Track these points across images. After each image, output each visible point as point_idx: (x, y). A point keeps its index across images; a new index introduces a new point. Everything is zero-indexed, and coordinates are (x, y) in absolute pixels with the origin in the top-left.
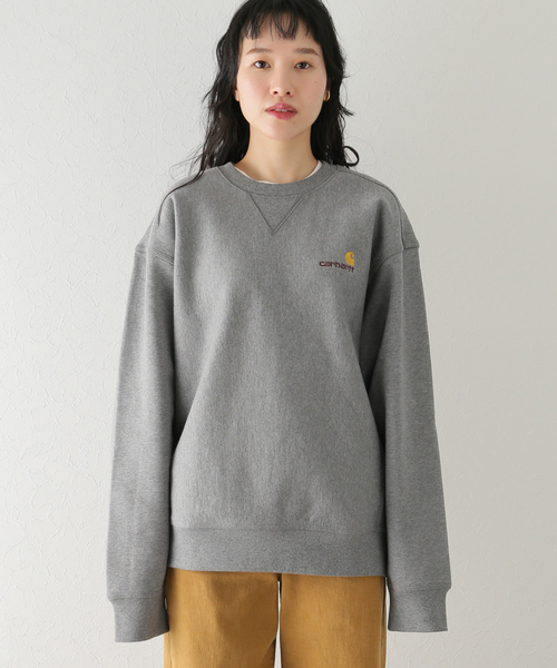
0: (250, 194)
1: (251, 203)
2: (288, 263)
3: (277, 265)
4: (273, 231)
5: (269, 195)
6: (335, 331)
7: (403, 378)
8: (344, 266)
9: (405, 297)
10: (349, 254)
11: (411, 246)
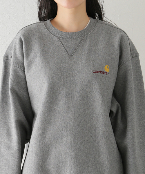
0: (59, 38)
1: (59, 43)
2: (78, 71)
3: (72, 73)
4: (70, 56)
5: (68, 38)
6: (100, 104)
7: (135, 120)
8: (104, 73)
9: (134, 81)
10: (106, 66)
11: (135, 56)
